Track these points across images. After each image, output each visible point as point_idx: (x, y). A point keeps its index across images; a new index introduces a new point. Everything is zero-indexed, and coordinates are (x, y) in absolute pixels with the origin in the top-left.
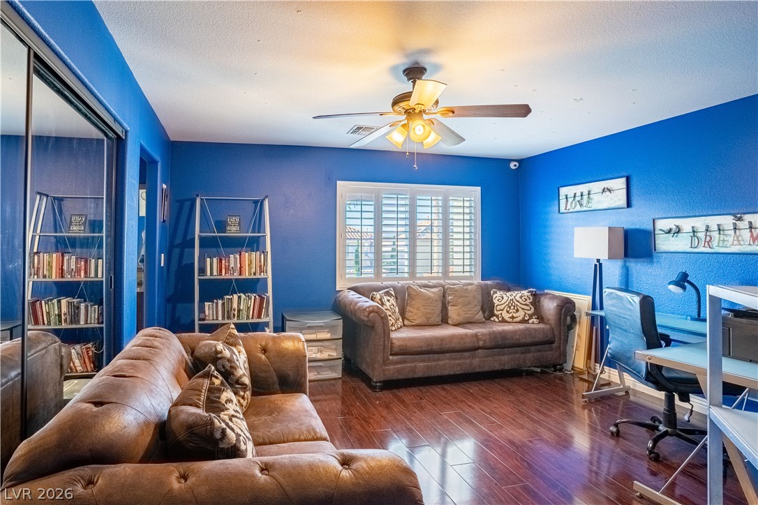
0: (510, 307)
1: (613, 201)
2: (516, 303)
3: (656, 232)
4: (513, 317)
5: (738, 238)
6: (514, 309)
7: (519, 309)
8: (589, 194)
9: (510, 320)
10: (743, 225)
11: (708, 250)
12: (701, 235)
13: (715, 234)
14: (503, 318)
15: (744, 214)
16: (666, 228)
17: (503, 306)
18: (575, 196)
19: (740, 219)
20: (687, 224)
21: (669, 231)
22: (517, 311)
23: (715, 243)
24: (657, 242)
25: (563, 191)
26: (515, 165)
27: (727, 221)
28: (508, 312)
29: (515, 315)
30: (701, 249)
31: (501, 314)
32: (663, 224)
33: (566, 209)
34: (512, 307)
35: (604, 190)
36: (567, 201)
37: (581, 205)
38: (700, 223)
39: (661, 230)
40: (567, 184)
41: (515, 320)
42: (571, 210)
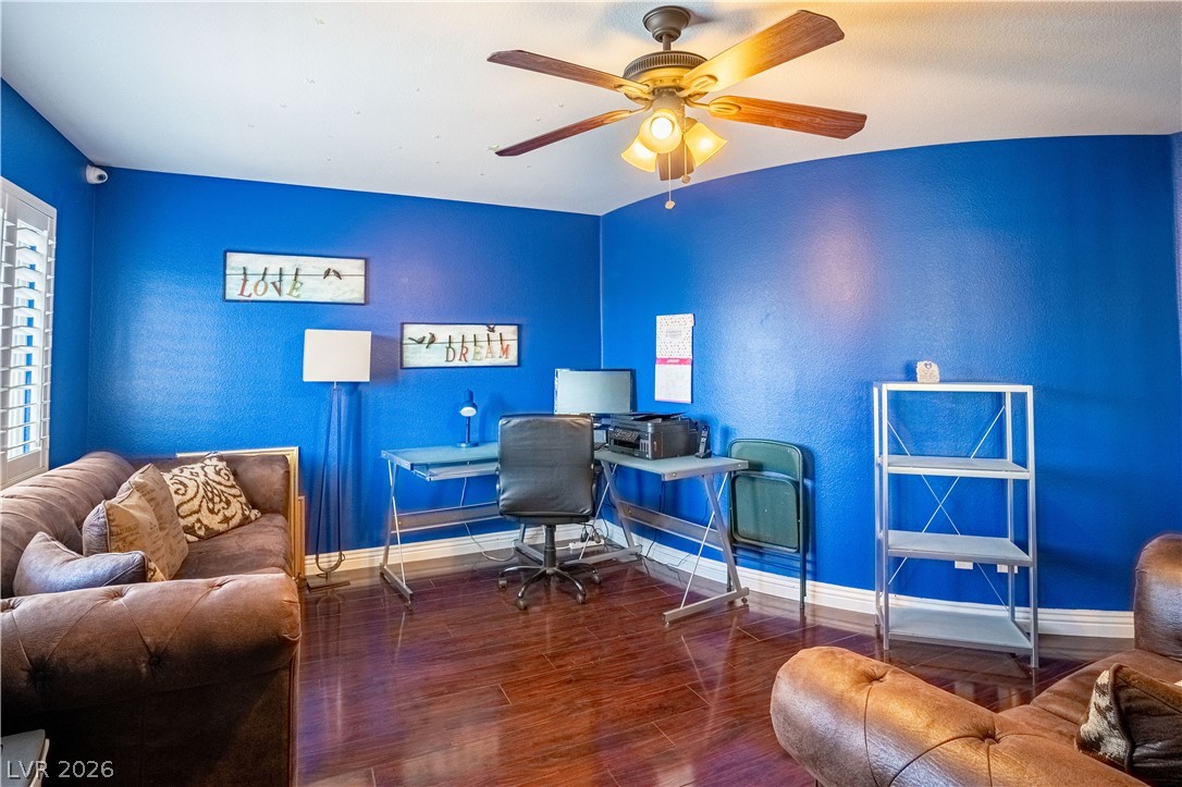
0: (212, 500)
1: (341, 292)
2: (218, 487)
3: (405, 342)
4: (226, 520)
5: (490, 351)
6: (221, 500)
7: (230, 498)
8: (296, 274)
9: (222, 527)
10: (495, 336)
11: (463, 364)
12: (457, 347)
13: (471, 346)
14: (207, 528)
15: (496, 324)
16: (418, 337)
17: (196, 502)
18: (265, 274)
19: (493, 330)
20: (442, 333)
21: (420, 342)
22: (228, 503)
23: (470, 356)
24: (405, 354)
25: (236, 261)
26: (101, 177)
27: (482, 331)
28: (211, 511)
29: (228, 513)
30: (456, 363)
31: (199, 521)
32: (413, 331)
33: (242, 294)
34: (217, 499)
35: (327, 273)
36: (245, 280)
37: (279, 291)
38: (456, 332)
39: (410, 339)
40: (246, 248)
41: (233, 523)
42: (254, 297)
